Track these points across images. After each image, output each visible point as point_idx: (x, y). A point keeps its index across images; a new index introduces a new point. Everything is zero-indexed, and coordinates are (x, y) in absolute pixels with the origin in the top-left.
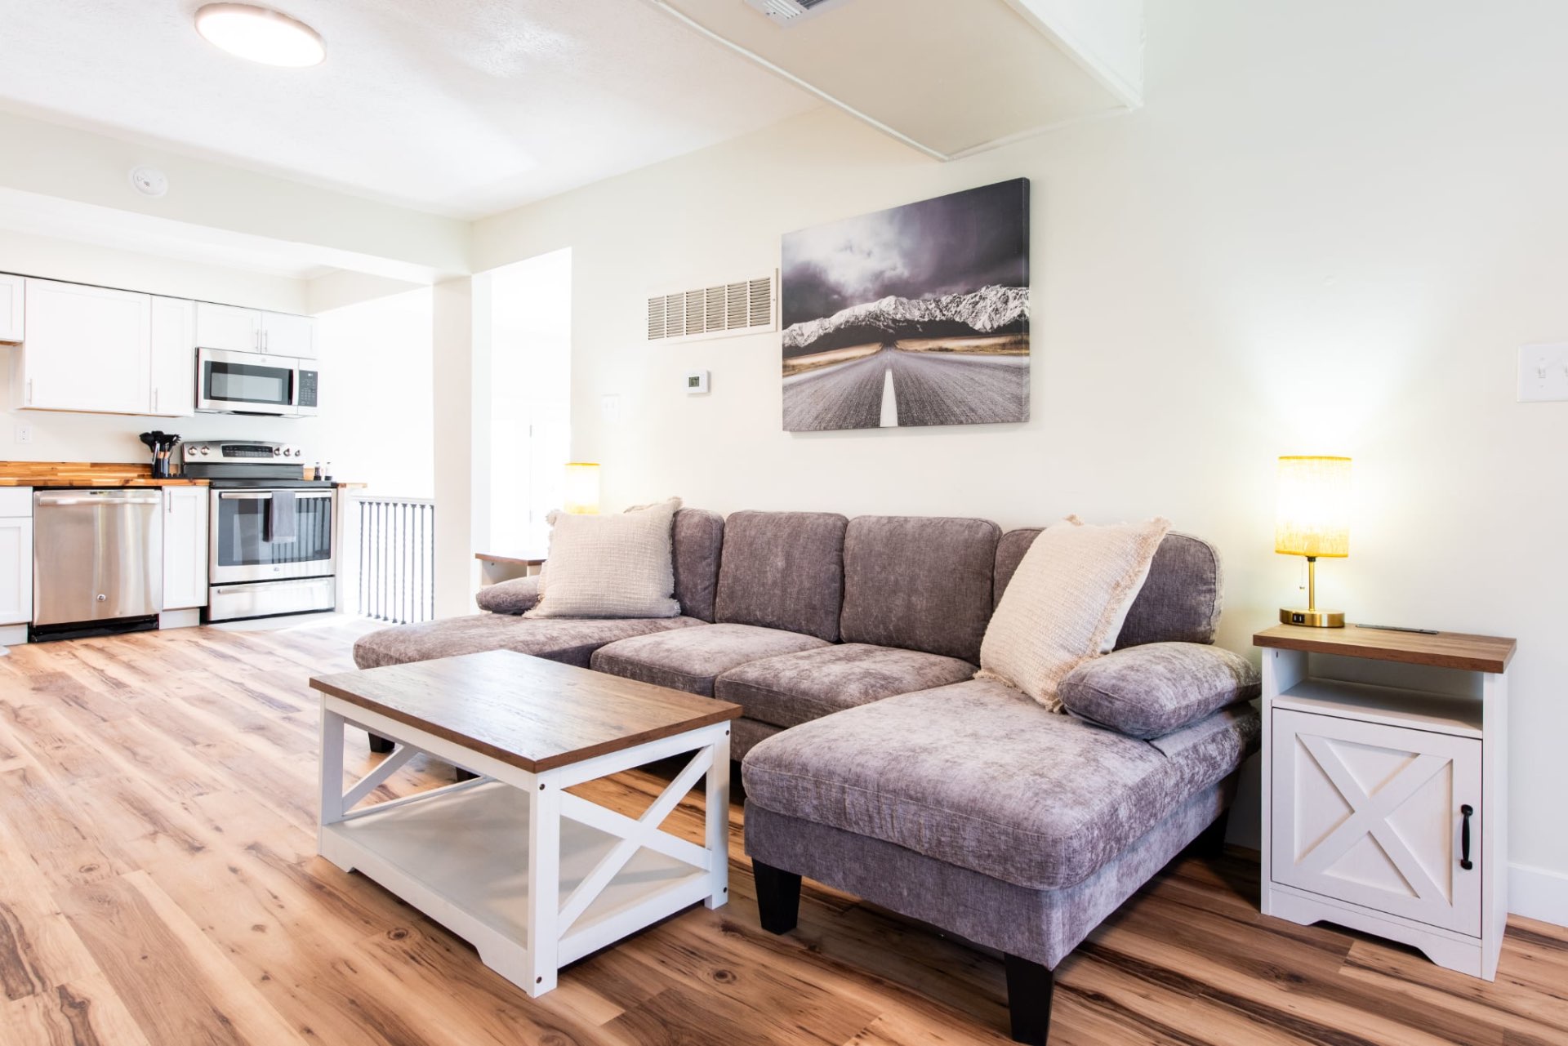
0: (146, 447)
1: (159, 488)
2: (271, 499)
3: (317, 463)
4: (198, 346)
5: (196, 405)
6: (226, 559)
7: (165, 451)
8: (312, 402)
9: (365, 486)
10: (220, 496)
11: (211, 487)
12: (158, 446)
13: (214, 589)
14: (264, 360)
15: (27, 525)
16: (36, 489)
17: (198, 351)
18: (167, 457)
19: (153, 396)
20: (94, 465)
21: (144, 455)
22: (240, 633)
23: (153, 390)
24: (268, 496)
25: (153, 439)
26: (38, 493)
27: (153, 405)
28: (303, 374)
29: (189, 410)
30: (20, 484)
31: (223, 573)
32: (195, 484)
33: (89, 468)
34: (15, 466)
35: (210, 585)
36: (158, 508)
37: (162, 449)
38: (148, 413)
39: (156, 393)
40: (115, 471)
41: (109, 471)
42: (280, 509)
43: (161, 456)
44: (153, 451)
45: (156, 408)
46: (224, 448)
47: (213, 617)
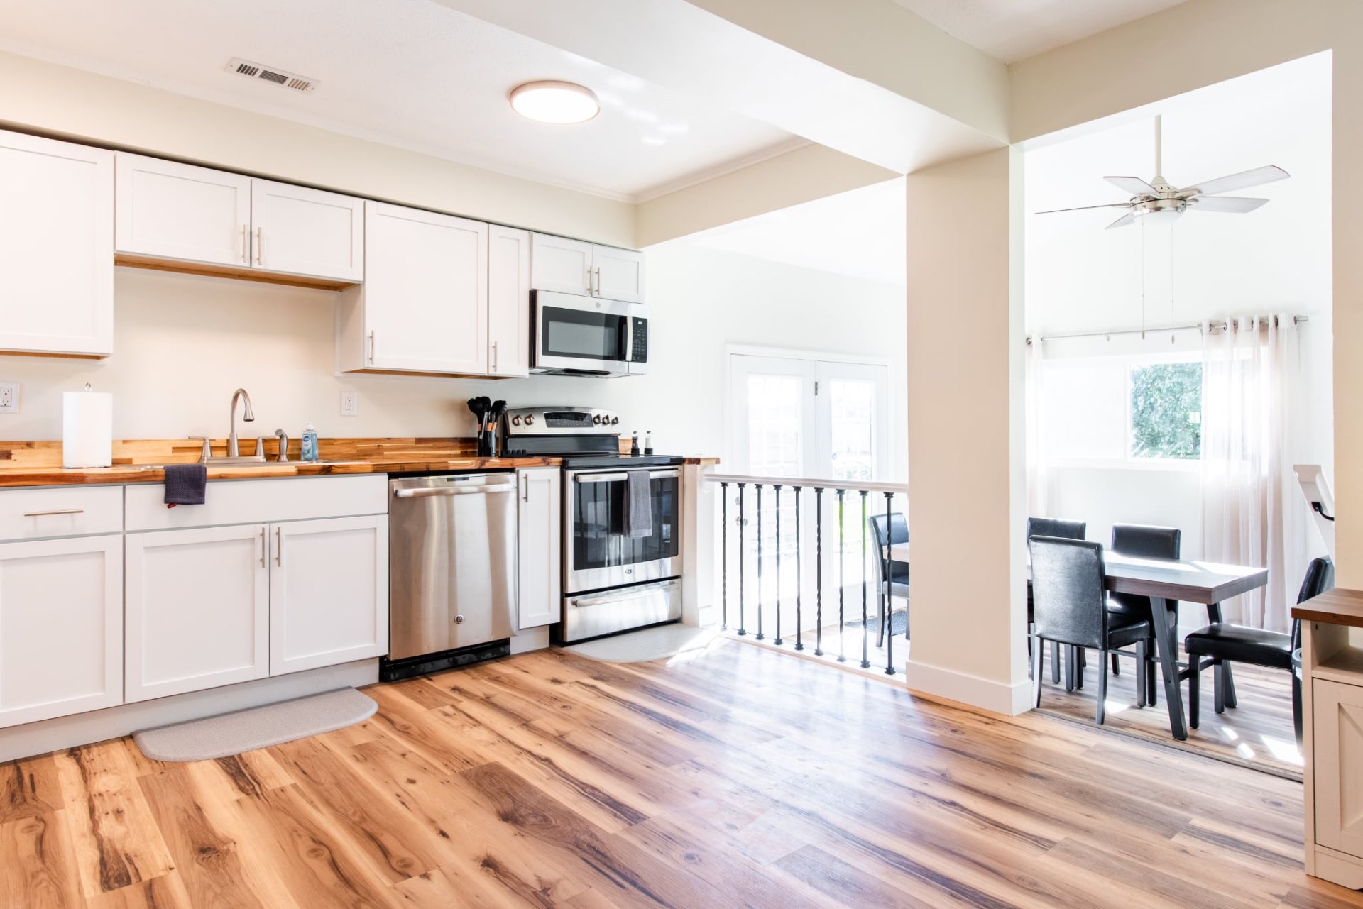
1: (511, 470)
2: (627, 481)
3: (635, 433)
4: (534, 287)
5: (532, 363)
6: (583, 562)
8: (640, 356)
9: (717, 461)
10: (575, 478)
11: (564, 467)
13: (569, 600)
14: (598, 305)
15: (383, 524)
16: (392, 476)
17: (533, 295)
19: (492, 351)
22: (622, 664)
23: (492, 344)
24: (623, 477)
25: (479, 406)
26: (394, 481)
27: (492, 363)
28: (635, 320)
29: (523, 369)
30: (377, 470)
31: (580, 579)
32: (548, 464)
33: (414, 445)
34: (343, 444)
35: (564, 595)
36: (513, 496)
38: (484, 372)
39: (495, 347)
42: (637, 494)
45: (495, 366)
46: (547, 416)
47: (570, 637)
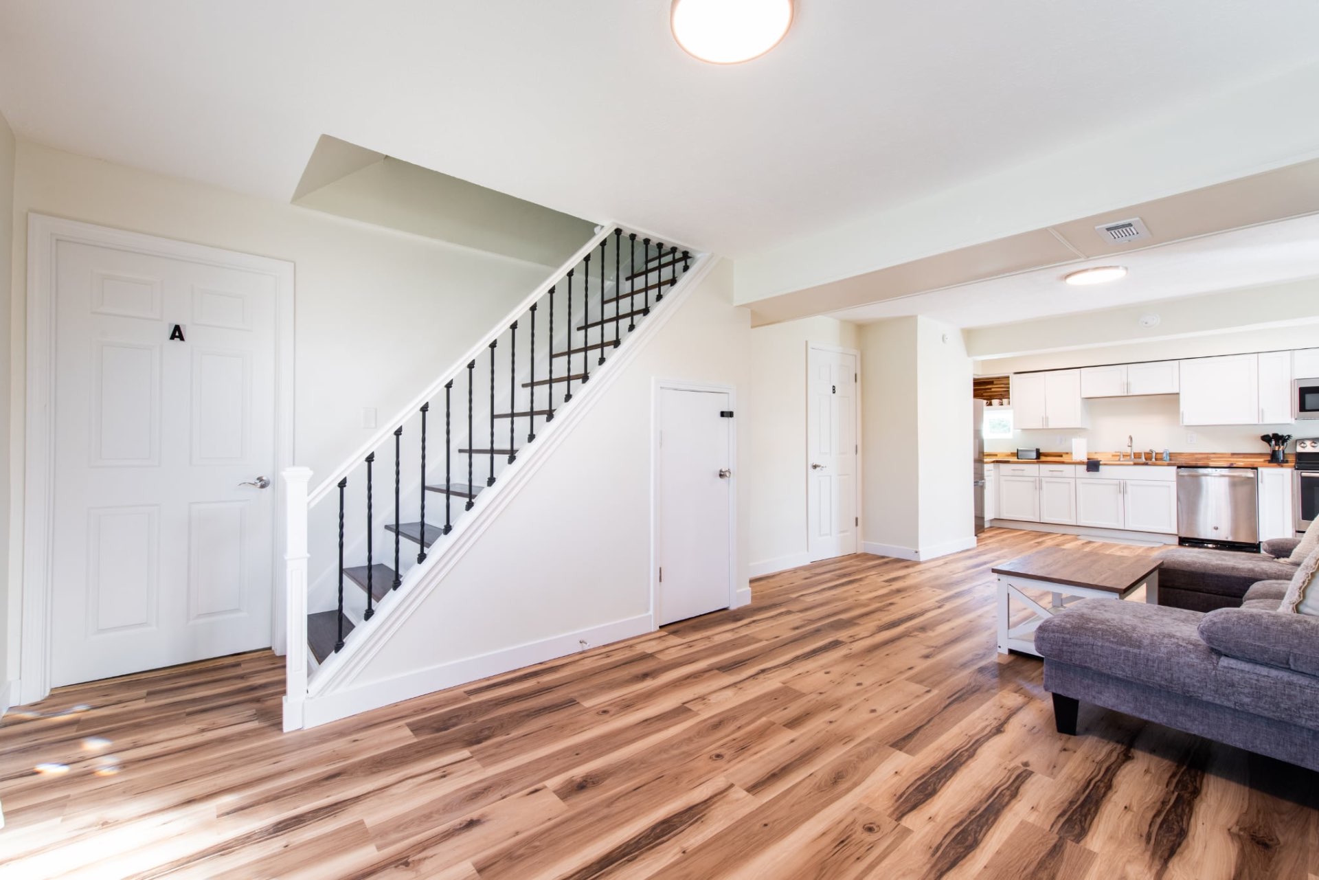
0: (1265, 444)
7: (1279, 445)
12: (1273, 442)
18: (1281, 449)
20: (1233, 454)
21: (1265, 448)
37: (1276, 445)
40: (1247, 458)
41: (1243, 458)
43: (1277, 448)
44: (1270, 445)
